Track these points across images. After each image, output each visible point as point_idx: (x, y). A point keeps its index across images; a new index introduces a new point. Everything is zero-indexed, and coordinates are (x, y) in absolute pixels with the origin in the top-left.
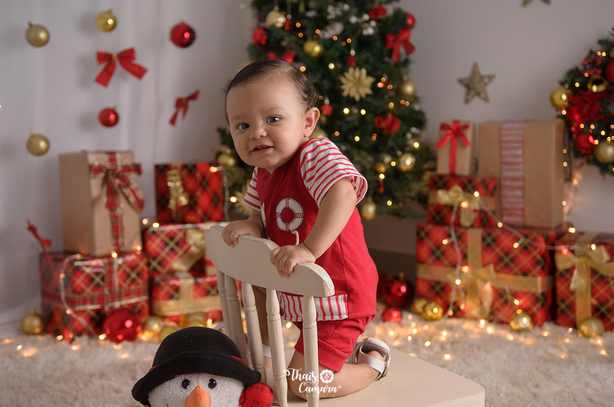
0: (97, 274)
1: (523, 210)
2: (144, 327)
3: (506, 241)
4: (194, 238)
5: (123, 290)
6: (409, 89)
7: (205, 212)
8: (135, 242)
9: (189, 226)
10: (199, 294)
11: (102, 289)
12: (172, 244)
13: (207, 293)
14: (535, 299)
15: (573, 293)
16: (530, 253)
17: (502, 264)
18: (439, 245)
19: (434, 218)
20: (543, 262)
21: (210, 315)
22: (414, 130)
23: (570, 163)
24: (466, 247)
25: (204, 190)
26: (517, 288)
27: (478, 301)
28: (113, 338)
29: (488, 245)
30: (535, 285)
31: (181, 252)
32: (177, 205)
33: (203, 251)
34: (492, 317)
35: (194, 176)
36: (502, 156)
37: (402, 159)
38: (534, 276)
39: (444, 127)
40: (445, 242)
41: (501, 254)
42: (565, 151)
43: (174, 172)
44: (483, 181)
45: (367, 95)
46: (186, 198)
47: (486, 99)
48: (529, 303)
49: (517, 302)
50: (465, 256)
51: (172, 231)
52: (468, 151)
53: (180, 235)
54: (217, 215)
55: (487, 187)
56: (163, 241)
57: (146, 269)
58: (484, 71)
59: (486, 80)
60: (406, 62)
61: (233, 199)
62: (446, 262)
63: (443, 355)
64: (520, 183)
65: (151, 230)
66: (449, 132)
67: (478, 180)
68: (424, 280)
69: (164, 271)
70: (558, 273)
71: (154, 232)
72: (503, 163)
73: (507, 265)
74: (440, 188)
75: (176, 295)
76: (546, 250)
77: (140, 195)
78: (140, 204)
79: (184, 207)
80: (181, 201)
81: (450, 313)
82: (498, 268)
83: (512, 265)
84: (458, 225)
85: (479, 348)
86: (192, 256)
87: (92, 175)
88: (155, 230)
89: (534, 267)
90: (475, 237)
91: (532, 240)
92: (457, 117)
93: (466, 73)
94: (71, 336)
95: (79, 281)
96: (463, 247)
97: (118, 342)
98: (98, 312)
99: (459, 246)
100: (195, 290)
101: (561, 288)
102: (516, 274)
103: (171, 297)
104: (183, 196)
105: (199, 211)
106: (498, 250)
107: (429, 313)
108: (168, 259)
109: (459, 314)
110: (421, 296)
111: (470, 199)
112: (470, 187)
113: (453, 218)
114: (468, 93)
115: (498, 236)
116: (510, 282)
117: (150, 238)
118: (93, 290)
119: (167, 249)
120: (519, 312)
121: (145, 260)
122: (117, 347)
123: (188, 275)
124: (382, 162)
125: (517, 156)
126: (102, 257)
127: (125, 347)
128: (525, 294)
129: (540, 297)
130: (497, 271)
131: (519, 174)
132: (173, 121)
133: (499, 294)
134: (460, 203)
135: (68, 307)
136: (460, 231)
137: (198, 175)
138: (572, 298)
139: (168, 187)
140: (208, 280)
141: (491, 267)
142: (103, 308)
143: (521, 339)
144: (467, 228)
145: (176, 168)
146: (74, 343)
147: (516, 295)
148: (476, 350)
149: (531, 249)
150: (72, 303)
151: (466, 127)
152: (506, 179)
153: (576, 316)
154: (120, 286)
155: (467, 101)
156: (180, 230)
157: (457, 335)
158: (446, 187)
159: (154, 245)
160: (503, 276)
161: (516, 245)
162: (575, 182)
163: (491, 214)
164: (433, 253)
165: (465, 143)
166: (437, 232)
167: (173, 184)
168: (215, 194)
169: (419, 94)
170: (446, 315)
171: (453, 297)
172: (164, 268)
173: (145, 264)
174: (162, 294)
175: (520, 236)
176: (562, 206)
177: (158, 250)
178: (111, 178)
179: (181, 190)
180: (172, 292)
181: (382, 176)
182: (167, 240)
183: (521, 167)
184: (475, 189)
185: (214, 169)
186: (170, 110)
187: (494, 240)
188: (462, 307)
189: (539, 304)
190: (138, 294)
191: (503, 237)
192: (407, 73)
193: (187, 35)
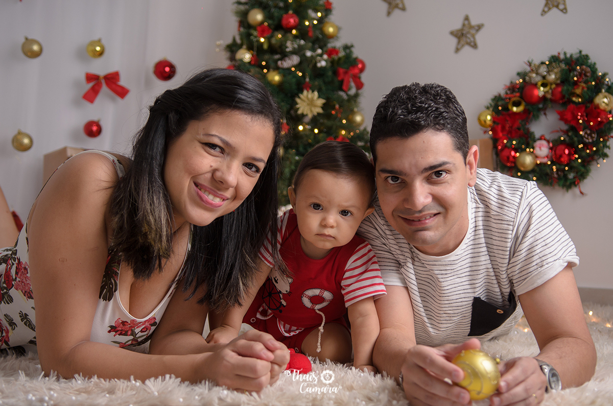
6: (358, 118)
45: (319, 114)
60: (357, 95)
192: (357, 107)
193: (167, 69)
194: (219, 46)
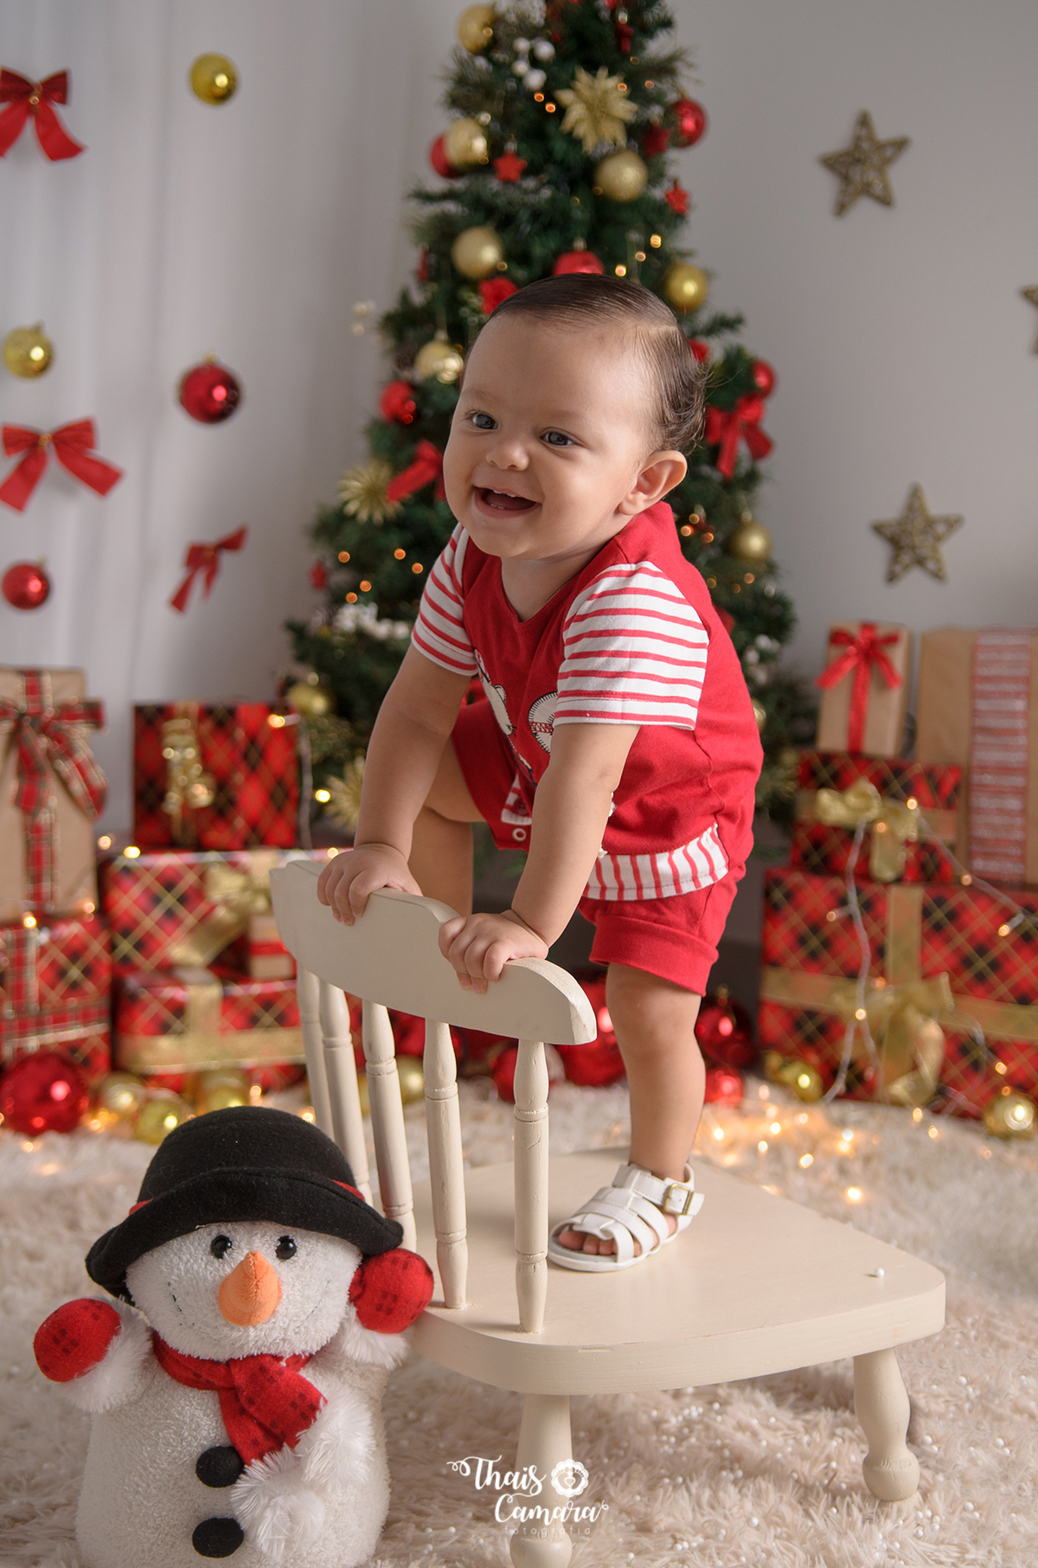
1: (1022, 845)
2: (97, 1101)
3: (979, 919)
4: (225, 886)
5: (47, 1008)
6: (755, 543)
7: (253, 825)
8: (82, 891)
9: (212, 856)
10: (232, 1023)
12: (169, 900)
13: (250, 1022)
16: (1036, 949)
17: (968, 975)
18: (816, 925)
19: (806, 857)
21: (259, 1075)
22: (764, 642)
24: (883, 930)
25: (253, 770)
26: (1002, 1033)
27: (906, 1063)
28: (20, 1125)
29: (938, 927)
31: (190, 919)
32: (186, 806)
33: (245, 918)
34: (939, 1102)
35: (229, 735)
36: (975, 713)
39: (838, 638)
40: (833, 916)
41: (968, 950)
43: (180, 724)
44: (930, 773)
46: (208, 789)
47: (938, 575)
48: (1030, 1070)
49: (1000, 1068)
50: (879, 952)
51: (169, 868)
52: (895, 697)
53: (190, 879)
54: (281, 833)
55: (938, 787)
56: (147, 890)
57: (106, 958)
58: (936, 506)
59: (941, 529)
60: (751, 479)
61: (323, 796)
62: (833, 966)
63: (843, 1190)
64: (1017, 781)
65: (119, 863)
66: (851, 649)
67: (918, 768)
68: (777, 1007)
71: (127, 870)
72: (977, 730)
73: (980, 978)
74: (822, 786)
77: (98, 777)
78: (97, 800)
79: (203, 810)
80: (195, 796)
81: (839, 1086)
82: (960, 984)
83: (993, 979)
84: (864, 875)
85: (911, 1175)
86: (218, 930)
88: (130, 864)
90: (905, 904)
92: (871, 616)
93: (891, 510)
96: (875, 929)
97: (33, 1134)
99: (866, 928)
100: (224, 1012)
102: (1001, 1000)
103: (163, 1029)
104: (199, 783)
105: (240, 823)
106: (960, 940)
108: (160, 934)
109: (860, 1090)
110: (774, 1047)
111: (896, 815)
112: (896, 786)
113: (853, 859)
114: (895, 559)
115: (961, 907)
116: (986, 1018)
117: (117, 883)
119: (158, 912)
120: (1005, 1089)
121: (104, 937)
122: (29, 1147)
123: (207, 976)
125: (1013, 715)
127: (50, 1149)
128: (1022, 1049)
130: (956, 992)
131: (1016, 757)
132: (179, 601)
133: (958, 1047)
134: (872, 824)
136: (872, 890)
137: (240, 734)
139: (165, 762)
140: (256, 989)
141: (944, 980)
143: (1011, 1156)
144: (886, 884)
145: (185, 715)
147: (999, 1052)
151: (892, 640)
152: (984, 769)
154: (42, 999)
155: (892, 578)
156: (191, 867)
158: (839, 783)
159: (126, 901)
160: (971, 1003)
161: (1005, 930)
163: (945, 853)
164: (802, 941)
165: (888, 679)
166: (815, 892)
167: (178, 753)
168: (279, 781)
169: (776, 557)
170: (829, 1094)
171: (847, 1051)
172: (147, 957)
173: (104, 947)
174: (143, 1019)
175: (1015, 909)
177: (136, 912)
178: (29, 733)
179: (196, 769)
180: (167, 1015)
182: (158, 888)
183: (1021, 741)
184: (909, 790)
185: (277, 721)
186: (171, 574)
187: (952, 916)
188: (870, 1074)
190: (85, 1018)
191: (974, 909)
192: (750, 505)
193: (220, 393)
194: (362, 317)
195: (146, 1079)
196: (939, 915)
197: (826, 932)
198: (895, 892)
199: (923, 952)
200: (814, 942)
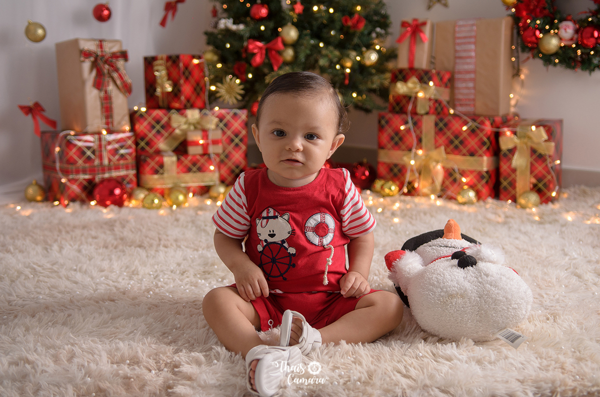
0: (89, 148)
1: (474, 100)
2: (131, 196)
3: (456, 125)
4: (178, 122)
5: (112, 163)
7: (188, 100)
8: (123, 122)
9: (173, 112)
10: (182, 170)
11: (93, 161)
12: (158, 127)
13: (189, 170)
14: (480, 176)
15: (514, 171)
16: (477, 135)
17: (452, 147)
18: (397, 132)
19: (394, 108)
20: (488, 144)
21: (192, 189)
22: (379, 30)
23: (517, 58)
24: (421, 132)
25: (187, 79)
26: (464, 167)
27: (430, 181)
28: (102, 203)
29: (441, 129)
30: (481, 165)
31: (166, 134)
32: (163, 92)
33: (185, 133)
34: (441, 194)
35: (178, 66)
36: (456, 51)
37: (366, 55)
38: (481, 156)
39: (404, 24)
40: (402, 128)
41: (452, 137)
42: (514, 47)
43: (159, 62)
44: (438, 73)
46: (171, 85)
47: (446, 5)
48: (475, 181)
49: (464, 180)
50: (420, 140)
51: (158, 115)
52: (426, 46)
53: (165, 119)
54: (199, 103)
55: (441, 79)
56: (149, 123)
57: (133, 146)
61: (213, 88)
62: (403, 147)
63: (392, 219)
64: (472, 76)
65: (139, 113)
66: (409, 29)
67: (434, 72)
68: (384, 163)
69: (151, 151)
70: (502, 153)
71: (141, 116)
72: (456, 58)
73: (456, 147)
74: (398, 80)
75: (161, 171)
76: (492, 132)
77: (129, 80)
78: (127, 89)
79: (169, 93)
80: (166, 88)
81: (405, 190)
82: (449, 150)
83: (461, 147)
84: (414, 113)
85: (425, 214)
86: (175, 138)
87: (82, 59)
88: (143, 114)
89: (481, 148)
90: (428, 123)
91: (479, 124)
92: (417, 17)
94: (66, 202)
95: (73, 153)
96: (418, 132)
97: (106, 206)
98: (90, 181)
99: (415, 132)
100: (178, 167)
101: (504, 167)
102: (464, 155)
103: (156, 172)
104: (167, 83)
105: (183, 98)
106: (449, 134)
107: (387, 191)
108: (155, 140)
109: (413, 192)
110: (381, 177)
111: (425, 89)
112: (426, 79)
113: (410, 107)
114: (430, 1)
115: (449, 121)
116: (459, 162)
117: (138, 120)
118: (85, 162)
119: (154, 131)
120: (466, 187)
121: (134, 140)
122: (105, 211)
123: (172, 154)
124: (348, 56)
125: (470, 51)
126: (92, 134)
127: (112, 210)
128: (472, 172)
129: (485, 174)
130: (447, 153)
131: (471, 67)
132: (163, 23)
133: (449, 173)
134: (417, 93)
135: (63, 176)
136: (416, 118)
137: (181, 65)
138: (513, 176)
139: (155, 77)
140: (190, 158)
141: (443, 148)
142: (94, 179)
143: (465, 208)
144: (422, 115)
145: (162, 59)
146: (68, 207)
147: (463, 173)
148: (422, 215)
149: (478, 132)
150: (66, 172)
151: (425, 23)
152: (460, 73)
153: (516, 192)
154: (110, 160)
155: (429, 8)
156: (165, 115)
157: (408, 206)
158: (405, 80)
159: (141, 127)
160: (452, 156)
161: (465, 128)
162: (522, 77)
163: (445, 103)
164: (392, 138)
165: (423, 39)
166: (396, 119)
167: (159, 73)
168: (198, 83)
170: (401, 192)
171: (408, 177)
172: (151, 148)
173: (133, 143)
174: (148, 169)
175: (469, 120)
176: (510, 99)
177: (146, 131)
178: (100, 63)
179: (165, 78)
180: (157, 167)
181: (348, 71)
182: (153, 123)
183: (473, 61)
184: (430, 79)
185: (196, 61)
186: (160, 13)
187: (446, 125)
188: (416, 185)
189: (484, 181)
190: (127, 168)
191: (454, 122)
195: (151, 190)
196: (441, 125)
197: (401, 134)
198: (425, 117)
199: (435, 139)
200: (397, 139)
